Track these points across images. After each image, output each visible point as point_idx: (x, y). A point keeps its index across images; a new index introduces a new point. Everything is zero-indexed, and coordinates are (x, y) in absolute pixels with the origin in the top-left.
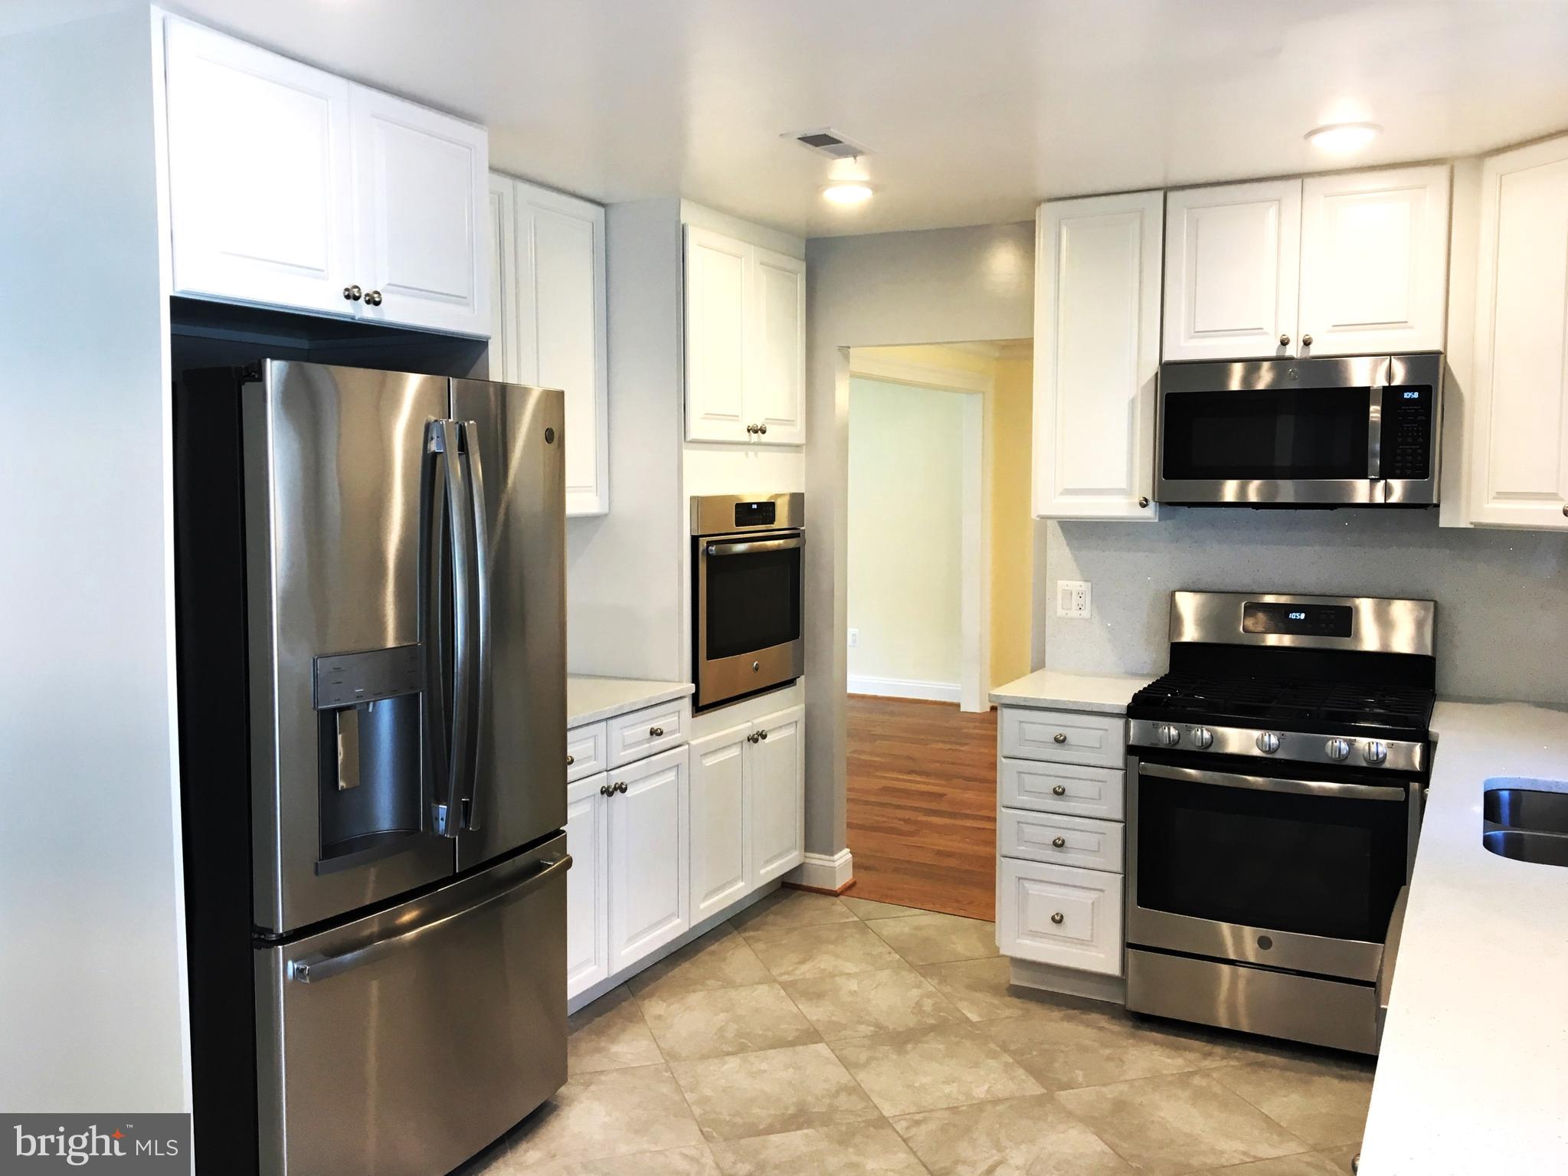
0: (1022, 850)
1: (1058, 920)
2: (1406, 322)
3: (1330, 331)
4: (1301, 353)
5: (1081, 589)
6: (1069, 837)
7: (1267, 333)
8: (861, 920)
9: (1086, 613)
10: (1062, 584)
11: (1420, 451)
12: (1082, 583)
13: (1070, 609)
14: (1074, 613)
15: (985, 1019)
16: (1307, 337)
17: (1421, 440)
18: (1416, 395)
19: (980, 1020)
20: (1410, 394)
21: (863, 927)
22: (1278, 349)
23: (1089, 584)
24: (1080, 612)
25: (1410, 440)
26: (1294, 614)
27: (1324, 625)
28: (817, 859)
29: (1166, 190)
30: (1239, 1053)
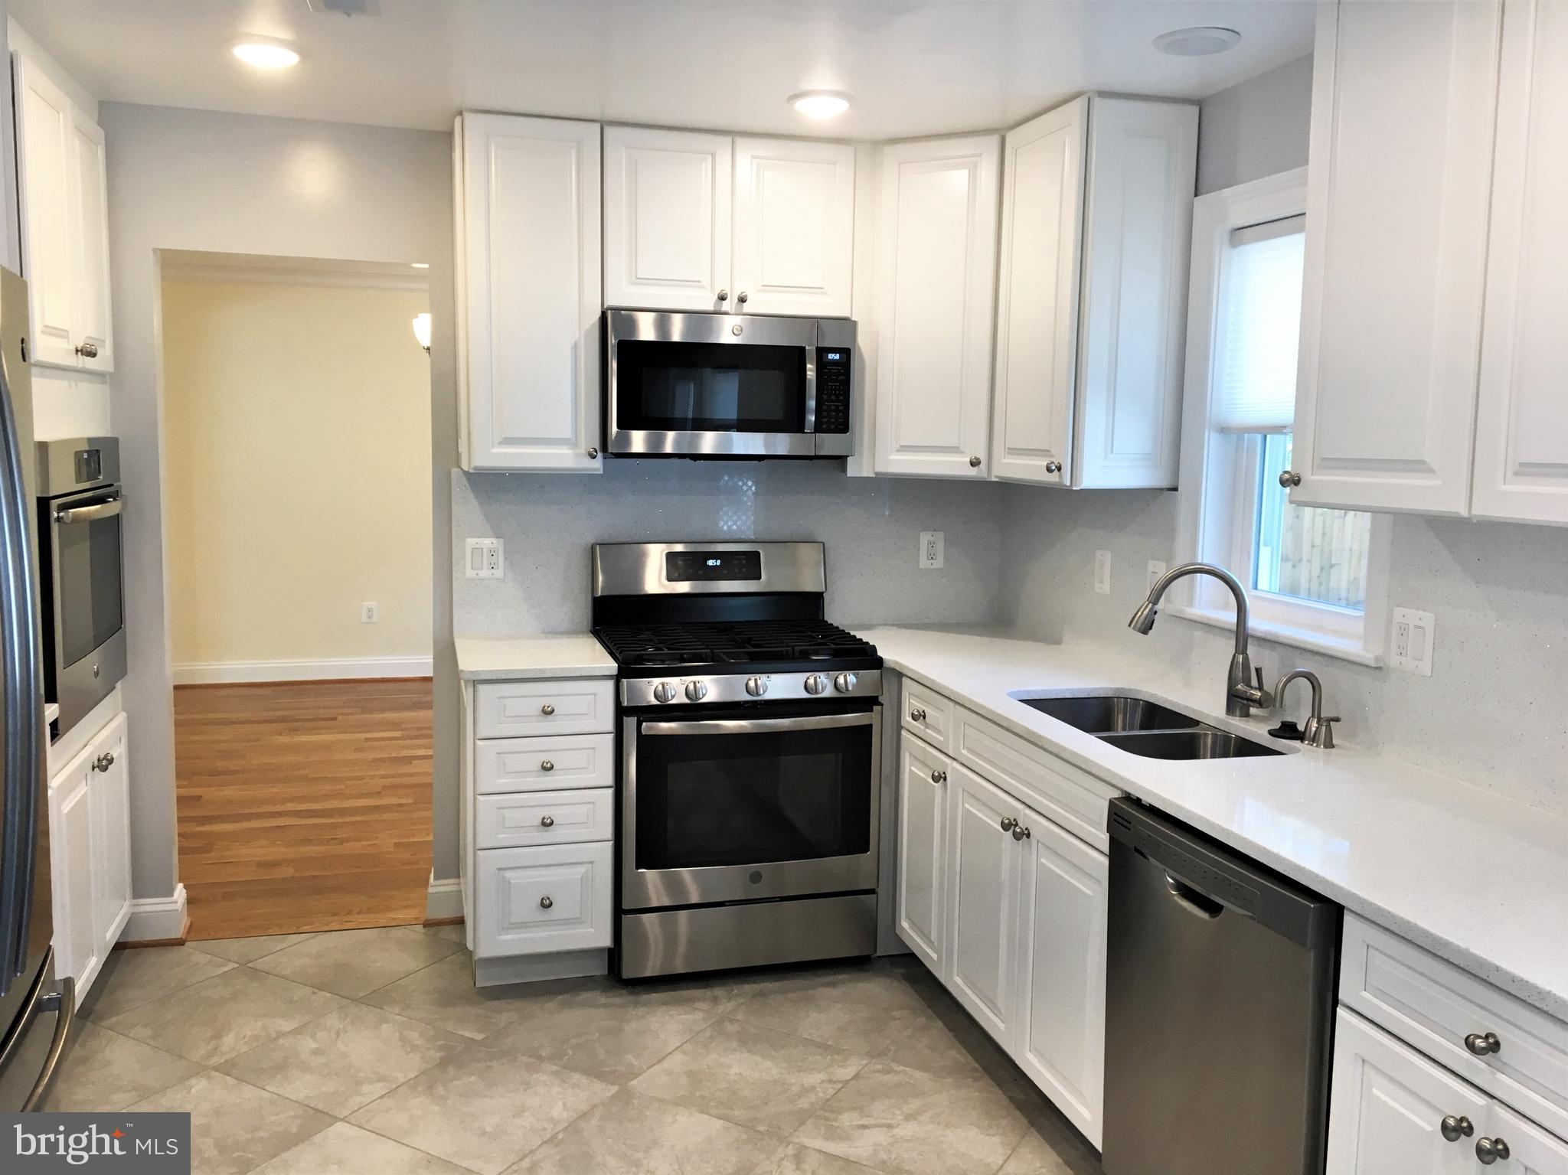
0: (504, 838)
1: (546, 904)
2: (822, 288)
3: (759, 291)
4: (735, 309)
5: (491, 546)
6: (556, 814)
7: (704, 287)
8: (241, 965)
9: (499, 573)
10: (471, 542)
11: (841, 408)
12: (495, 541)
13: (482, 569)
14: (485, 573)
15: (489, 1033)
16: (744, 294)
17: (842, 398)
18: (837, 357)
19: (485, 1036)
20: (833, 355)
21: (250, 971)
22: (715, 304)
23: (502, 540)
24: (493, 571)
25: (833, 397)
26: (711, 561)
27: (737, 570)
28: (151, 905)
29: (604, 124)
30: (737, 989)
